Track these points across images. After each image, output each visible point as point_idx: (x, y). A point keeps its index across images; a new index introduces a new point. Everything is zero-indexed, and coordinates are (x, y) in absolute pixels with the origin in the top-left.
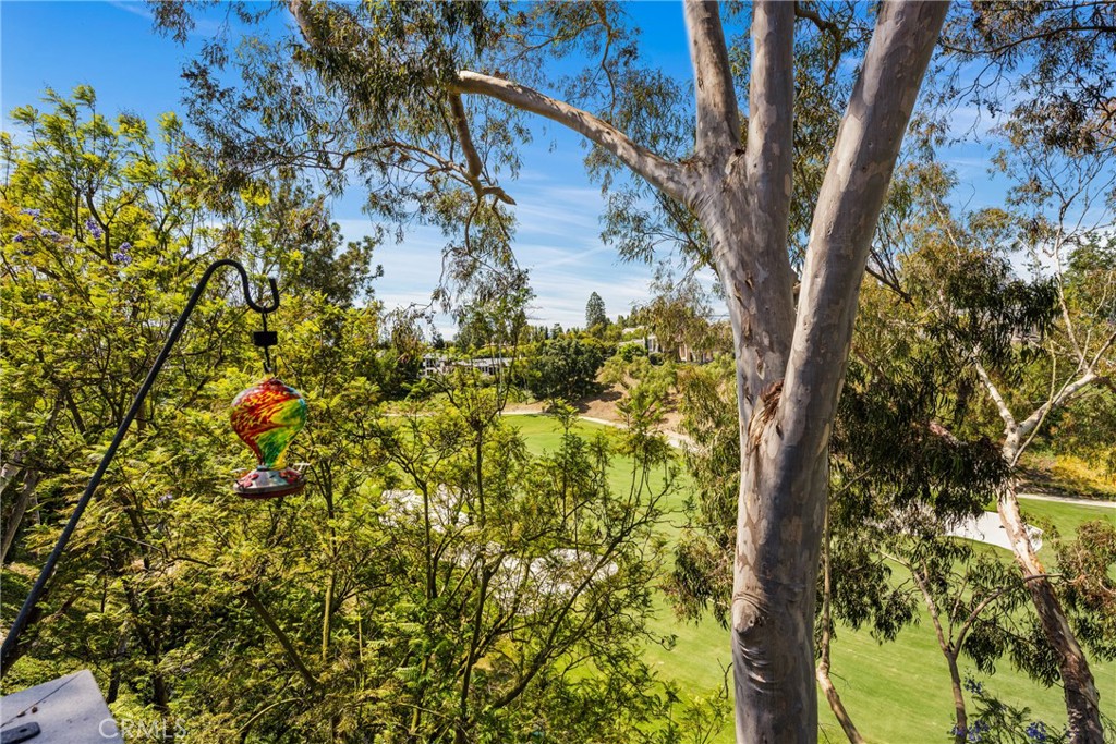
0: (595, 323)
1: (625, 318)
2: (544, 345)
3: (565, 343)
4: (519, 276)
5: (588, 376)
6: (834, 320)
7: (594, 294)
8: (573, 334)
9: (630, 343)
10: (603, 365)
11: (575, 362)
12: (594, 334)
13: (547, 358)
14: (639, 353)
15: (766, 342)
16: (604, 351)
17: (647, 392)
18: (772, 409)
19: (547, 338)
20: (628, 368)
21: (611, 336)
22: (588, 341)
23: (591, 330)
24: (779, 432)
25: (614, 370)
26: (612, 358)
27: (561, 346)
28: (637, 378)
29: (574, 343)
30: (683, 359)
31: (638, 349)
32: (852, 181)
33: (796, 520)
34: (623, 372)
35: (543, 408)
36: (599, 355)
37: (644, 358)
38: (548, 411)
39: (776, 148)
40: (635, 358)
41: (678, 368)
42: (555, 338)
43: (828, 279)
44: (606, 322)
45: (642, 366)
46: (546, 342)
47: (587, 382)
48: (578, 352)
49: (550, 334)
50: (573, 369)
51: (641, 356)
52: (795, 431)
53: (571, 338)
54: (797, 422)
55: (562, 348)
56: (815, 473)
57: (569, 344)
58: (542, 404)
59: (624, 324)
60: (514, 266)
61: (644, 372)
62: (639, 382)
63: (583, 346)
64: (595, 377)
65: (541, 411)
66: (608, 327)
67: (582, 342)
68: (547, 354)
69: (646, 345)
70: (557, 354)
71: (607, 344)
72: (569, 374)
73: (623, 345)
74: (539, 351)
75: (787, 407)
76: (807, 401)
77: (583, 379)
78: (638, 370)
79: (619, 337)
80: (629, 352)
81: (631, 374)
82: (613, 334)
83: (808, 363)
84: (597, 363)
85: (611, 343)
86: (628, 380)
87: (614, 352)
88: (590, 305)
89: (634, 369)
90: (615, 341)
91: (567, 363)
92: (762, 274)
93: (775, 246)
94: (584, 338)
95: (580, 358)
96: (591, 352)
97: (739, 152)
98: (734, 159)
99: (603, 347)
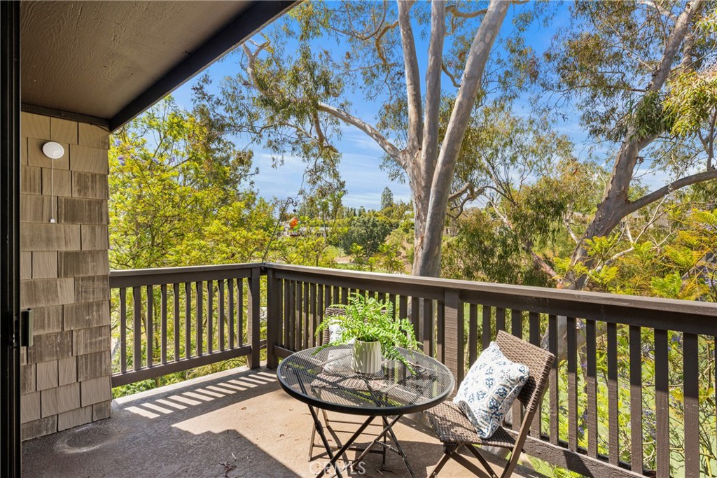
0: (387, 206)
1: (406, 205)
2: (353, 220)
3: (366, 219)
5: (380, 240)
7: (387, 188)
8: (372, 213)
9: (407, 220)
10: (390, 234)
11: (372, 231)
12: (385, 214)
13: (354, 228)
15: (423, 218)
16: (391, 226)
18: (422, 241)
19: (355, 215)
20: (406, 236)
21: (396, 216)
22: (381, 219)
23: (384, 211)
24: (422, 248)
25: (397, 237)
26: (396, 230)
27: (363, 221)
28: (411, 243)
29: (372, 219)
32: (442, 169)
34: (403, 239)
35: (350, 260)
36: (388, 227)
38: (354, 262)
39: (430, 150)
40: (410, 230)
42: (360, 215)
43: (435, 199)
44: (393, 207)
46: (354, 218)
47: (379, 245)
48: (374, 225)
49: (357, 213)
50: (371, 236)
52: (427, 248)
53: (370, 216)
55: (365, 223)
57: (369, 220)
58: (349, 257)
59: (405, 208)
63: (378, 221)
64: (385, 242)
66: (394, 210)
67: (377, 219)
68: (354, 225)
70: (361, 226)
71: (393, 221)
72: (368, 239)
73: (403, 222)
74: (350, 224)
75: (425, 240)
77: (377, 242)
79: (401, 217)
80: (407, 226)
81: (408, 241)
82: (398, 214)
83: (430, 225)
84: (386, 233)
85: (396, 220)
86: (405, 244)
87: (397, 227)
88: (384, 195)
89: (410, 237)
90: (398, 219)
91: (367, 232)
92: (423, 195)
94: (378, 216)
95: (375, 229)
96: (383, 225)
97: (420, 149)
98: (418, 151)
99: (390, 222)
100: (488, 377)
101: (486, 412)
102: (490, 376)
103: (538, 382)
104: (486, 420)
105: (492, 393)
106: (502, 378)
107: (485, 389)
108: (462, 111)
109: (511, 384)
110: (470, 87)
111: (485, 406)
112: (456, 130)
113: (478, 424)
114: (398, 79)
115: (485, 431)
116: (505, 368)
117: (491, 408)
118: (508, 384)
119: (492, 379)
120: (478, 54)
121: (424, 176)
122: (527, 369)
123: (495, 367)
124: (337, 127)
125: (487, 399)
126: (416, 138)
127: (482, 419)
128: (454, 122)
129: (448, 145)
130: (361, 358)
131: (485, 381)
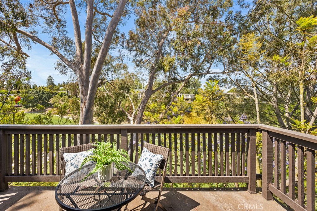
0: (50, 85)
1: (61, 84)
2: (29, 90)
3: (38, 90)
4: (28, 73)
5: (47, 101)
6: (93, 92)
7: (50, 76)
8: (41, 88)
9: (62, 92)
10: (52, 98)
11: (42, 96)
12: (50, 88)
13: (30, 95)
14: (65, 95)
15: (85, 94)
16: (53, 94)
17: (67, 106)
18: (85, 104)
19: (30, 88)
20: (61, 99)
21: (55, 89)
22: (47, 90)
23: (49, 87)
24: (85, 107)
25: (56, 99)
26: (55, 96)
27: (36, 91)
28: (64, 102)
29: (41, 91)
30: (78, 97)
31: (64, 93)
32: (95, 74)
33: (88, 120)
34: (59, 100)
35: (28, 111)
36: (51, 94)
37: (67, 96)
38: (30, 112)
39: (88, 65)
40: (63, 96)
41: (77, 99)
42: (34, 88)
43: (92, 86)
44: (54, 85)
45: (66, 98)
46: (30, 89)
47: (46, 103)
48: (43, 93)
49: (32, 87)
50: (41, 98)
51: (66, 95)
52: (87, 107)
53: (40, 89)
54: (88, 106)
55: (37, 92)
56: (90, 113)
57: (40, 91)
58: (28, 110)
59: (60, 86)
60: (26, 70)
61: (66, 100)
62: (64, 103)
63: (45, 91)
64: (49, 101)
65: (27, 112)
66: (55, 86)
67: (45, 90)
68: (30, 93)
69: (67, 92)
70: (35, 94)
71: (54, 92)
72: (39, 100)
73: (60, 92)
74: (27, 93)
75: (87, 104)
76: (89, 103)
77: (45, 102)
78: (64, 99)
79: (58, 90)
80: (62, 94)
81: (62, 101)
82: (56, 88)
83: (89, 97)
84: (50, 97)
85: (56, 91)
86: (61, 102)
87: (56, 94)
88: (48, 79)
89: (63, 99)
90: (57, 91)
91: (39, 97)
92: (85, 84)
93: (87, 80)
94: (45, 89)
95: (44, 95)
96: (48, 93)
97: (83, 64)
98: (81, 65)
99: (52, 92)
100: (150, 162)
101: (152, 176)
102: (151, 162)
103: (166, 160)
104: (152, 179)
105: (153, 168)
106: (156, 162)
107: (150, 168)
108: (104, 52)
109: (159, 163)
110: (107, 43)
111: (151, 174)
112: (101, 60)
113: (150, 182)
114: (63, 27)
115: (152, 184)
116: (156, 157)
117: (153, 174)
118: (158, 163)
119: (152, 163)
120: (110, 31)
121: (85, 76)
122: (163, 156)
123: (152, 158)
124: (28, 43)
125: (152, 171)
126: (80, 59)
127: (151, 180)
128: (100, 56)
129: (98, 65)
130: (106, 174)
131: (150, 165)
